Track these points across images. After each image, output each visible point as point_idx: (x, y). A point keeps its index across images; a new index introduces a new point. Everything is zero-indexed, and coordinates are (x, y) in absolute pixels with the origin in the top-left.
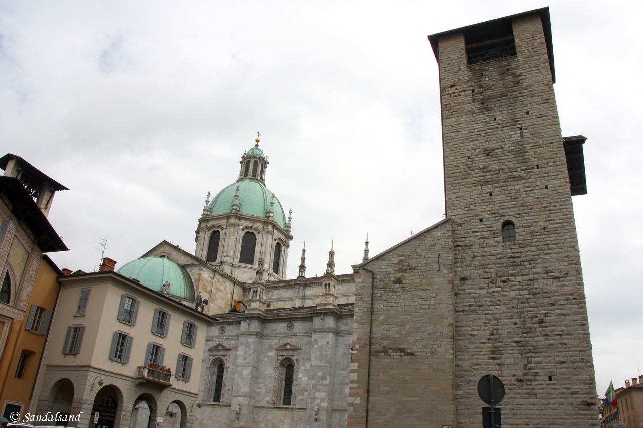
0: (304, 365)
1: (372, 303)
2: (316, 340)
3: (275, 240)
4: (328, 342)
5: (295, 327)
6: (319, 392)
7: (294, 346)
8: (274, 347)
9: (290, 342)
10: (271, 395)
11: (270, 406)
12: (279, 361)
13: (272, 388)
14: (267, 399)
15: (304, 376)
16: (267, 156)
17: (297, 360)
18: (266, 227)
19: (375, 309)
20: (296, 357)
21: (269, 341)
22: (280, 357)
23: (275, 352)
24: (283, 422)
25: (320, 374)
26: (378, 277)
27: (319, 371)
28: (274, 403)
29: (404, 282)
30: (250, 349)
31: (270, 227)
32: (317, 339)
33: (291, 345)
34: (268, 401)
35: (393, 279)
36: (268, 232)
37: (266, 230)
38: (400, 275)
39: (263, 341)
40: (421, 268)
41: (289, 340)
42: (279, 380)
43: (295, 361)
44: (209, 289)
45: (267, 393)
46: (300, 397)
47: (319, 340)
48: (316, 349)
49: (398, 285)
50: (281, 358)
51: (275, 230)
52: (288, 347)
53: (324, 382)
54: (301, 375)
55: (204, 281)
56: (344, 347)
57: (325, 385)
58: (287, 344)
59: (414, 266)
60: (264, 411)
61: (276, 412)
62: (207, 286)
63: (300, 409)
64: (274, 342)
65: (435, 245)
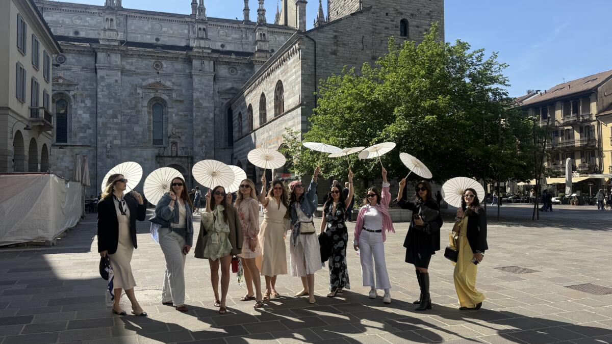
1: (315, 68)
4: (116, 81)
5: (68, 60)
6: (110, 129)
7: (68, 81)
9: (62, 76)
15: (84, 113)
19: (317, 74)
25: (110, 112)
26: (319, 47)
27: (108, 109)
29: (338, 54)
32: (104, 77)
35: (330, 50)
38: (335, 48)
40: (351, 45)
41: (61, 73)
43: (72, 97)
46: (81, 135)
48: (104, 86)
49: (334, 56)
52: (62, 81)
53: (115, 120)
57: (117, 124)
58: (60, 77)
59: (345, 42)
63: (82, 146)
65: (360, 28)
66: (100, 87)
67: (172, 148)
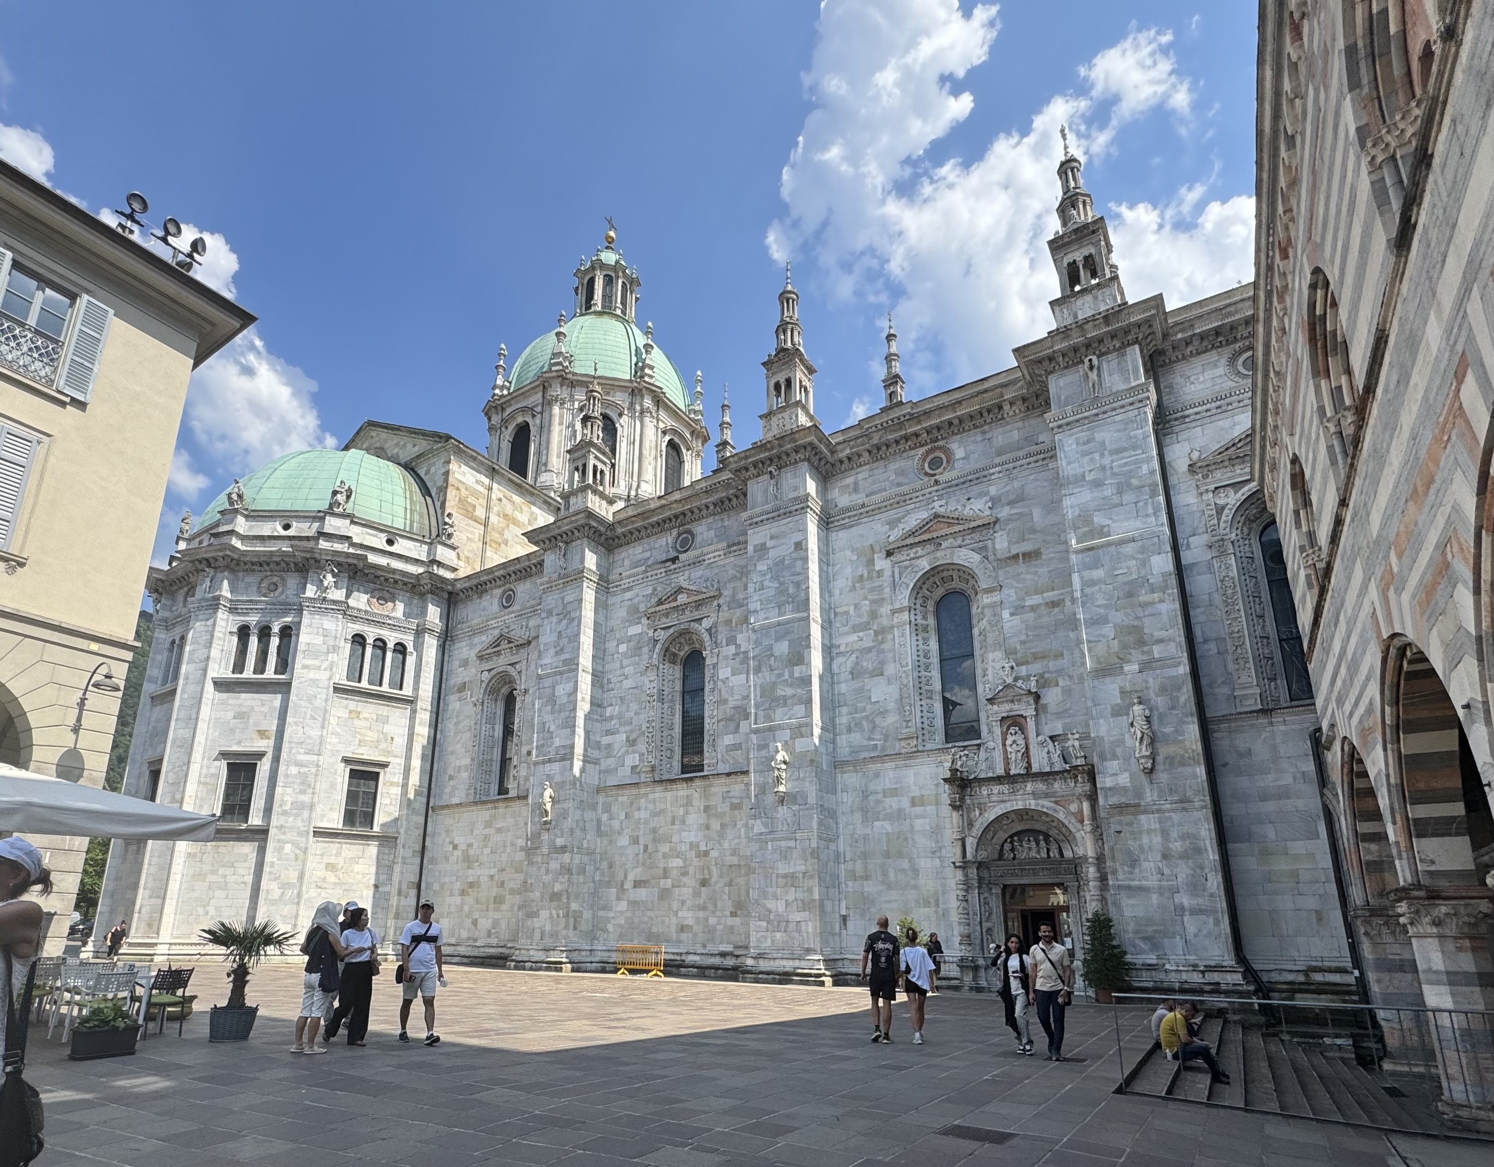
0: (731, 641)
2: (762, 548)
3: (665, 434)
4: (796, 547)
5: (698, 540)
6: (785, 705)
7: (698, 591)
8: (642, 608)
9: (686, 584)
10: (642, 747)
11: (643, 780)
12: (659, 646)
13: (644, 728)
14: (632, 760)
15: (734, 674)
17: (709, 630)
20: (706, 623)
21: (628, 595)
22: (663, 632)
23: (644, 621)
24: (683, 822)
25: (782, 648)
27: (777, 640)
28: (653, 769)
32: (765, 544)
33: (689, 592)
34: (633, 768)
39: (611, 600)
41: (682, 580)
42: (662, 701)
43: (706, 638)
45: (631, 742)
46: (728, 740)
47: (769, 544)
48: (763, 574)
50: (662, 635)
52: (682, 598)
53: (796, 670)
54: (724, 673)
56: (855, 557)
58: (679, 590)
60: (624, 798)
61: (658, 793)
62: (473, 506)
63: (729, 774)
64: (641, 595)
66: (755, 577)
67: (1004, 745)
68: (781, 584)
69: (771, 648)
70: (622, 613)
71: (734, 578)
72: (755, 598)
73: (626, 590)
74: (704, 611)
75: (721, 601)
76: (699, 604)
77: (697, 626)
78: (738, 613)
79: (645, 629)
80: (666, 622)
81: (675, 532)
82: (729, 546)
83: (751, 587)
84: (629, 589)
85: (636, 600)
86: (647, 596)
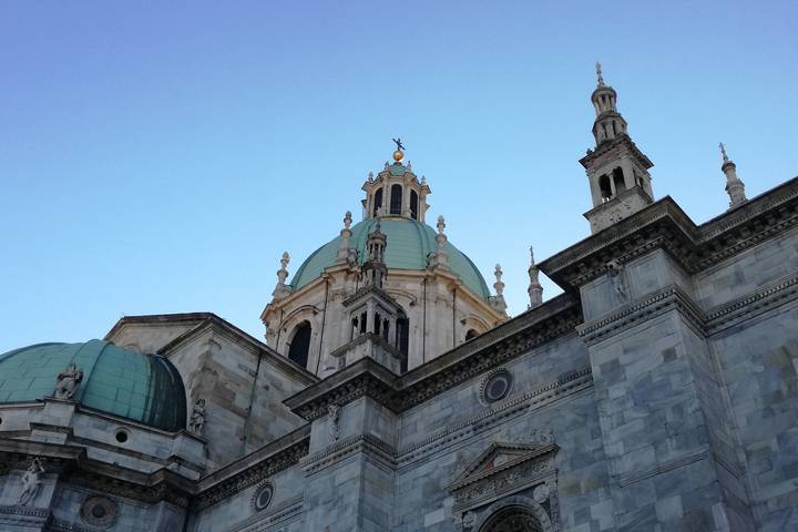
0: (583, 515)
2: (614, 369)
3: (464, 322)
4: (670, 355)
5: (517, 380)
7: (523, 449)
8: (444, 483)
9: (503, 442)
16: (423, 178)
17: (546, 505)
18: (430, 289)
20: (540, 494)
21: (423, 469)
22: (475, 516)
23: (448, 502)
30: (345, 508)
31: (442, 288)
32: (614, 362)
33: (509, 449)
36: (437, 300)
37: (431, 296)
39: (400, 480)
41: (499, 436)
43: (541, 512)
44: (241, 401)
47: (623, 359)
48: (621, 402)
51: (458, 300)
52: (501, 461)
55: (222, 377)
56: (760, 369)
58: (496, 450)
62: (234, 395)
64: (442, 466)
66: (609, 408)
68: (653, 412)
69: (651, 510)
70: (417, 495)
71: (574, 425)
72: (614, 436)
73: (418, 463)
74: (535, 474)
75: (559, 458)
76: (525, 466)
77: (526, 499)
78: (588, 472)
79: (450, 515)
80: (479, 499)
81: (484, 376)
82: (561, 383)
83: (604, 423)
84: (425, 460)
85: (435, 476)
86: (449, 467)
